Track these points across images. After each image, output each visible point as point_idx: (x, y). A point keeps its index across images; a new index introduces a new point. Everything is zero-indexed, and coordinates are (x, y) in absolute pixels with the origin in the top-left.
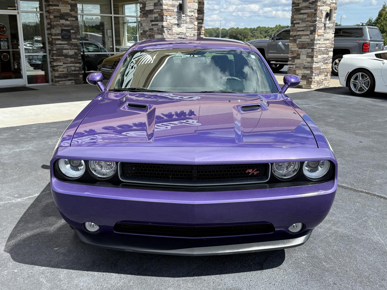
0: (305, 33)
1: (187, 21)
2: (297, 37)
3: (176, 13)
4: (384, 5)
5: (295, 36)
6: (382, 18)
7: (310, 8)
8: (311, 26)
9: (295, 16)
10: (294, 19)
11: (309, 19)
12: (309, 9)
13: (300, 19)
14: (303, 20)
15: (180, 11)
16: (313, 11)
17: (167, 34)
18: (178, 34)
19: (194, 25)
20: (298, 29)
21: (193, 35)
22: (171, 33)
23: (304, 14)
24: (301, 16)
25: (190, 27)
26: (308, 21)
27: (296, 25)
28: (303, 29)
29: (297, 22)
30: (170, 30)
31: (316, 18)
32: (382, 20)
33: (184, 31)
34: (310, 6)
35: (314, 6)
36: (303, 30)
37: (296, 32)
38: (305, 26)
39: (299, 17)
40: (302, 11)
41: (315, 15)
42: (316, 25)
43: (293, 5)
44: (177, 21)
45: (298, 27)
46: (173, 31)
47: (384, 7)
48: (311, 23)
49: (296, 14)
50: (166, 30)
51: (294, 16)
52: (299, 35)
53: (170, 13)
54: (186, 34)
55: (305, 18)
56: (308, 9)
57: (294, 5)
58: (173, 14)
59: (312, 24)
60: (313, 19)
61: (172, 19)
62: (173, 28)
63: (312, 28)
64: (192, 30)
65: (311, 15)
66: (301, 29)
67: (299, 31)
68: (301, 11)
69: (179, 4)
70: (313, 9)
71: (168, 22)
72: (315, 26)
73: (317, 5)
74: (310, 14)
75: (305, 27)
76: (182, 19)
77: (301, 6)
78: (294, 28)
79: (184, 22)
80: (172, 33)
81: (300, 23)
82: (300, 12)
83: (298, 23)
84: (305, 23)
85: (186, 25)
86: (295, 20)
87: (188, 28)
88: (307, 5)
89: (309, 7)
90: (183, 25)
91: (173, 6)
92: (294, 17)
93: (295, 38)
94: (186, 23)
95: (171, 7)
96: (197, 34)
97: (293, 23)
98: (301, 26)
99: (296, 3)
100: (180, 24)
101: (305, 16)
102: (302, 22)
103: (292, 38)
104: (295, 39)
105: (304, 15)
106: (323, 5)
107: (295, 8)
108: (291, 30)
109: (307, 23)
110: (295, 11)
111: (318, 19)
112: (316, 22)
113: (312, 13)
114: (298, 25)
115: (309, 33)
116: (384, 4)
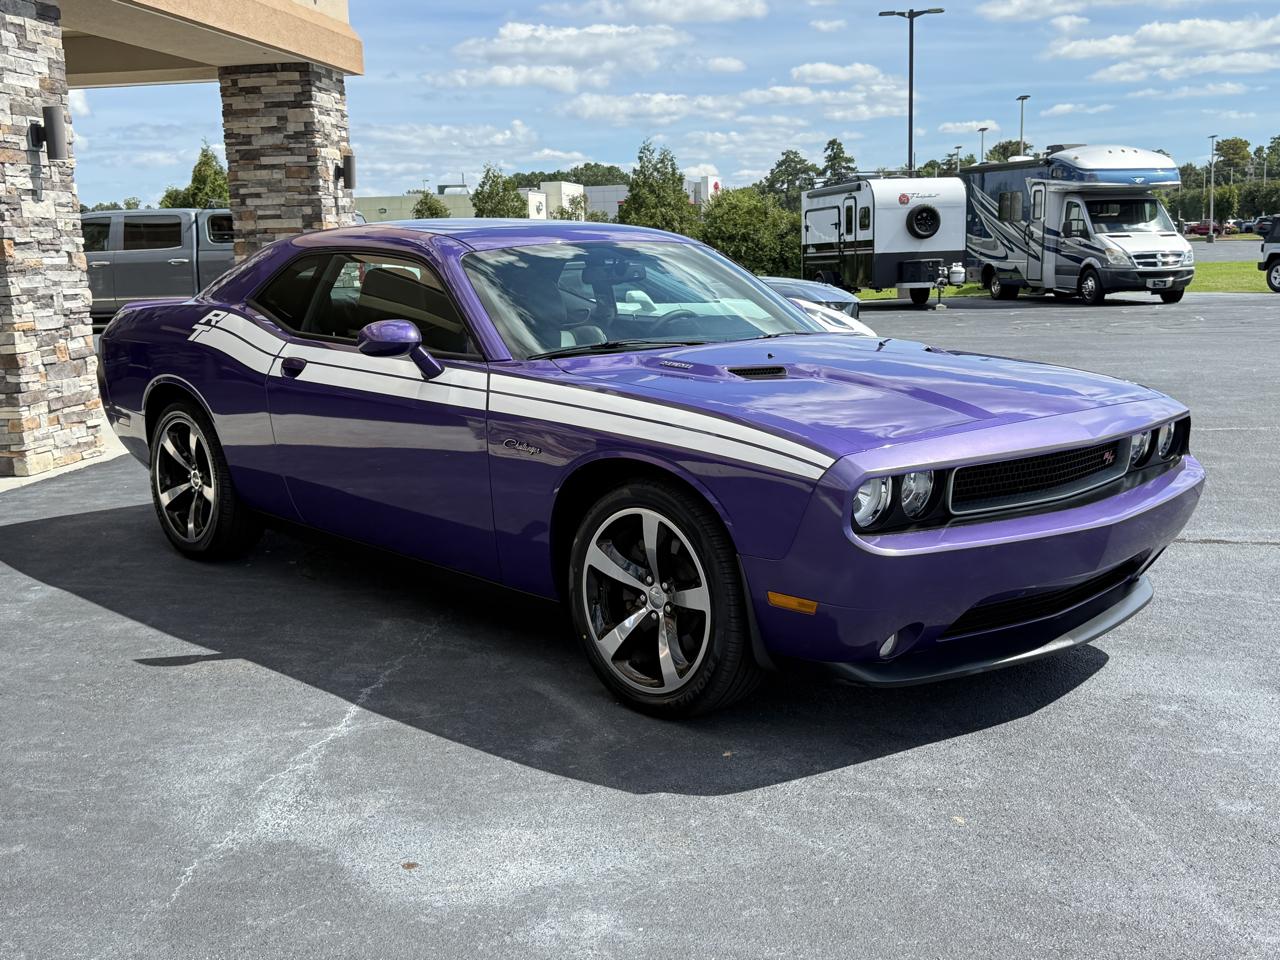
0: (285, 224)
1: (53, 179)
2: (258, 236)
3: (24, 155)
4: (204, 151)
5: (252, 233)
6: (207, 189)
7: (291, 151)
8: (301, 204)
9: (241, 175)
10: (238, 183)
11: (292, 183)
12: (289, 153)
13: (261, 183)
14: (273, 187)
15: (35, 149)
16: (304, 159)
17: (9, 224)
18: (37, 225)
19: (70, 195)
20: (260, 213)
21: (72, 228)
22: (19, 221)
23: (273, 167)
24: (264, 174)
25: (64, 200)
26: (289, 189)
27: (249, 201)
28: (279, 212)
29: (253, 190)
30: (15, 209)
31: (317, 179)
32: (207, 194)
33: (52, 215)
34: (292, 146)
35: (305, 146)
36: (279, 217)
37: (253, 222)
38: (283, 203)
39: (255, 176)
40: (265, 161)
41: (312, 172)
42: (319, 200)
43: (228, 141)
44: (28, 179)
45: (256, 206)
46: (24, 215)
47: (206, 156)
48: (300, 193)
49: (244, 169)
50: (7, 210)
51: (239, 173)
52: (265, 231)
53: (10, 153)
54: (56, 222)
55: (280, 181)
56: (284, 153)
57: (233, 140)
58: (18, 158)
59: (306, 197)
60: (308, 183)
61: (18, 174)
62: (22, 203)
63: (308, 210)
64: (66, 209)
65: (300, 172)
66: (268, 213)
67: (262, 217)
68: (262, 158)
69: (29, 124)
70: (301, 155)
71: (8, 184)
72: (317, 205)
73: (313, 143)
74: (293, 169)
75: (283, 208)
76: (42, 175)
77: (256, 144)
78: (244, 208)
79: (48, 185)
80: (23, 222)
81: (263, 196)
82: (257, 162)
83: (258, 196)
84: (280, 194)
85: (52, 194)
86: (245, 186)
87: (60, 205)
88: (278, 142)
89: (288, 149)
90: (47, 195)
91: (16, 130)
92: (240, 178)
93: (252, 239)
94: (53, 188)
95: (11, 136)
96: (80, 222)
97: (238, 194)
98: (269, 202)
99: (239, 134)
100: (39, 192)
101: (278, 175)
102: (270, 191)
103: (243, 240)
104: (255, 243)
105: (275, 171)
106: (325, 142)
107: (237, 151)
108: (234, 216)
109: (288, 195)
110: (238, 158)
111: (321, 182)
112: (320, 193)
113: (300, 166)
114: (257, 202)
115: (298, 223)
116: (205, 147)
